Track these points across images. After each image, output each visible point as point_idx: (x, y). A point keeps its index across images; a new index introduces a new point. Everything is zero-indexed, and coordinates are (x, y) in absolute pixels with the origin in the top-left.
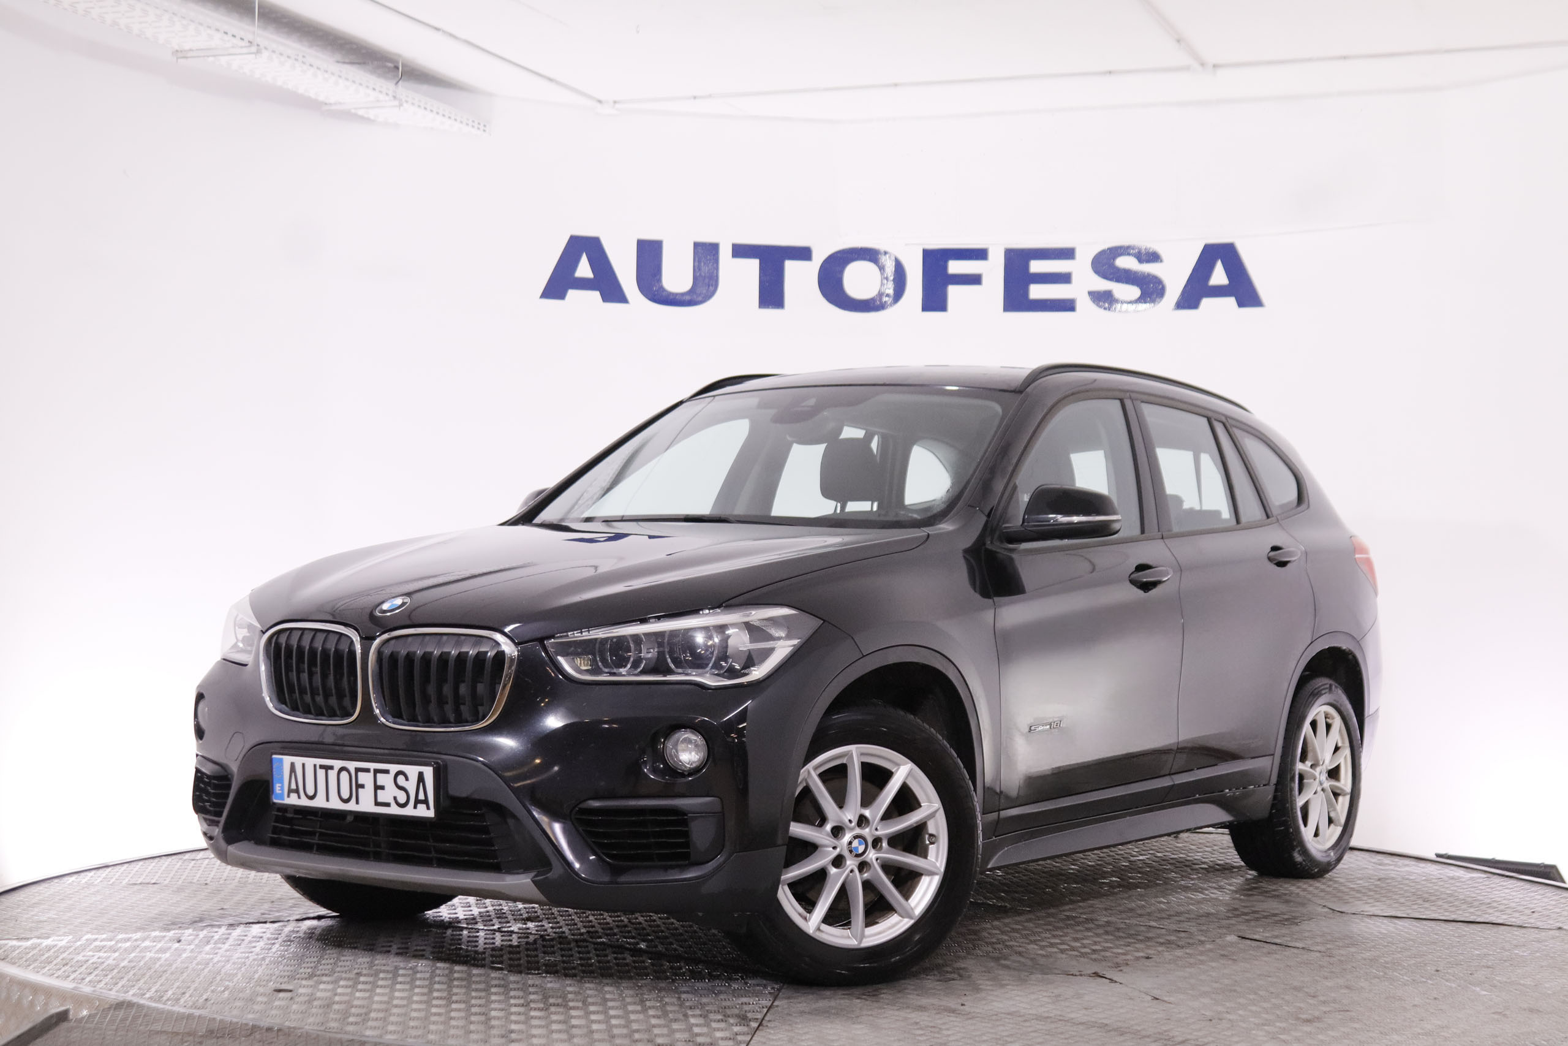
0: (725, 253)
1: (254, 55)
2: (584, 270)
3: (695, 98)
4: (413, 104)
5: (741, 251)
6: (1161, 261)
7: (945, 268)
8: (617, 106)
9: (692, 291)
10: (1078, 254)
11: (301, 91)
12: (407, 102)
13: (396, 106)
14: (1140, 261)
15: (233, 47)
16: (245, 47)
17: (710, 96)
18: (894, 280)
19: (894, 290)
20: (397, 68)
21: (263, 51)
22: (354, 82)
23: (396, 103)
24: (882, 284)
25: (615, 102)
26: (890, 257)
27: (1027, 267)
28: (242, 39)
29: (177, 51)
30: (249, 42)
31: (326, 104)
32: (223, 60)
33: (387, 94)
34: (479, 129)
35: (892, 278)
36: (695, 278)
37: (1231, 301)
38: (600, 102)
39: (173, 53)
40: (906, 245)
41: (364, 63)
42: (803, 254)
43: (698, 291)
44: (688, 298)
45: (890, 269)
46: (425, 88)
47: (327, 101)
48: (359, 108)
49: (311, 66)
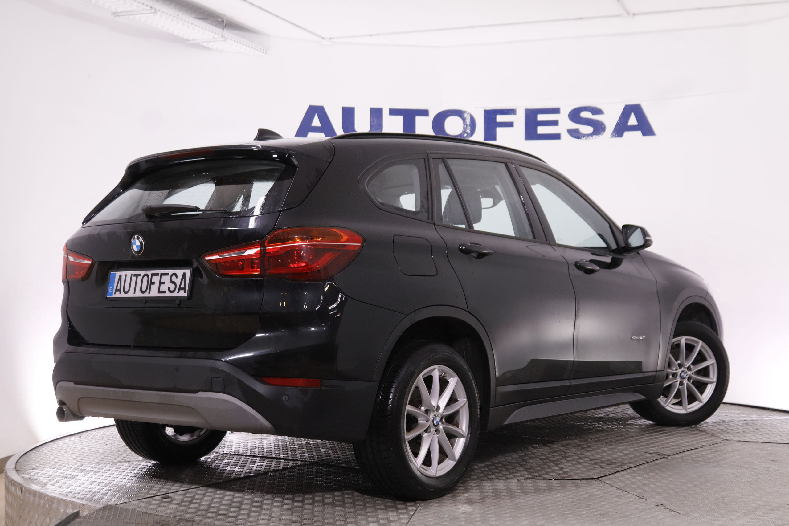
0: (386, 113)
1: (152, 15)
2: (317, 121)
3: (371, 35)
4: (231, 40)
5: (394, 112)
6: (603, 114)
7: (495, 119)
8: (332, 40)
10: (561, 111)
11: (175, 33)
12: (228, 38)
13: (223, 41)
14: (593, 114)
15: (143, 10)
16: (149, 10)
17: (378, 34)
19: (470, 130)
20: (223, 21)
21: (158, 11)
22: (202, 28)
23: (223, 39)
24: (464, 128)
25: (331, 38)
26: (468, 114)
27: (536, 118)
29: (114, 13)
30: (151, 7)
31: (188, 40)
32: (137, 17)
33: (219, 34)
34: (263, 52)
35: (469, 124)
36: (371, 126)
37: (639, 133)
38: (323, 38)
39: (112, 14)
40: (476, 108)
41: (206, 19)
42: (425, 113)
43: (373, 131)
45: (468, 121)
46: (236, 32)
47: (188, 39)
48: (205, 42)
49: (182, 20)
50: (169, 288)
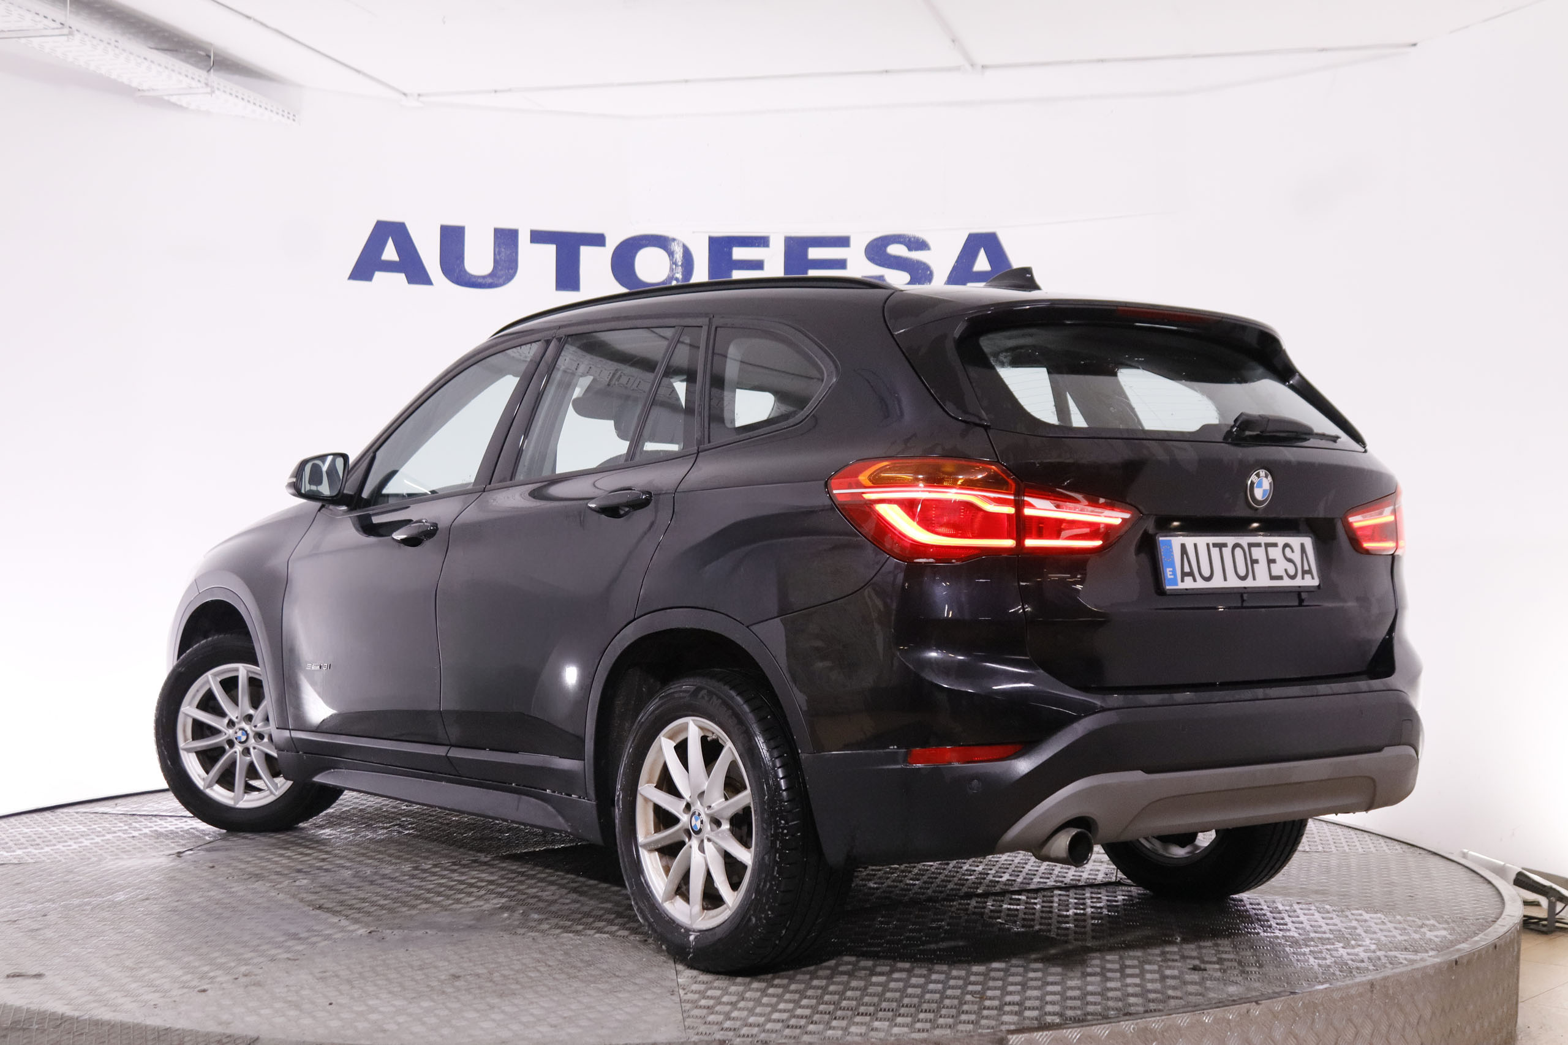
0: (524, 239)
1: (65, 38)
2: (390, 253)
3: (496, 91)
4: (225, 92)
5: (538, 237)
6: (929, 249)
7: (730, 254)
8: (421, 99)
9: (491, 275)
10: (852, 242)
11: (114, 76)
12: (218, 89)
13: (208, 93)
14: (910, 249)
15: (45, 29)
16: (57, 28)
17: (510, 90)
18: (682, 265)
19: (683, 274)
20: (210, 57)
21: (75, 33)
22: (166, 68)
23: (209, 90)
24: (671, 270)
25: (419, 95)
26: (678, 244)
27: (806, 253)
28: (54, 21)
30: (62, 24)
31: (139, 90)
32: (36, 41)
33: (199, 81)
34: (288, 117)
35: (680, 264)
36: (495, 261)
38: (405, 94)
40: (694, 232)
41: (176, 51)
42: (598, 240)
43: (500, 273)
44: (490, 280)
45: (679, 256)
46: (236, 77)
47: (140, 88)
48: (172, 95)
49: (124, 50)
50: (1286, 570)
